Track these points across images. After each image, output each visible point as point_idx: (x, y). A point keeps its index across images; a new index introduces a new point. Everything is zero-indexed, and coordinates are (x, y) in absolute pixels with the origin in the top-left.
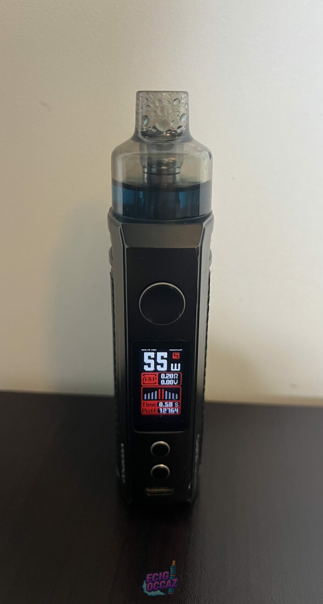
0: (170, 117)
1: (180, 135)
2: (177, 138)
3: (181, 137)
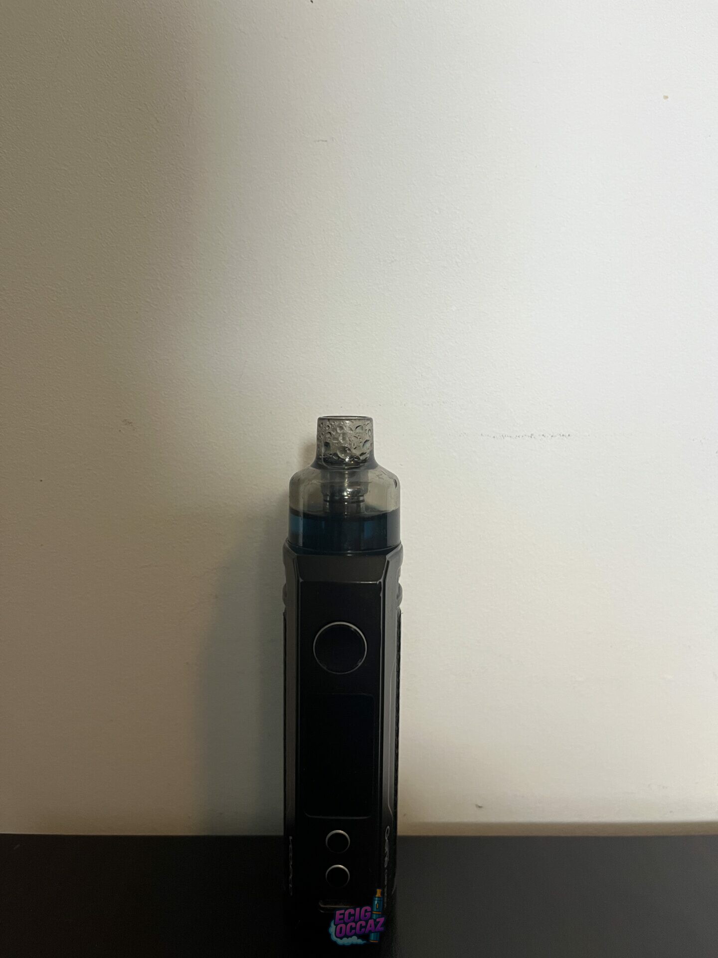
0: (352, 445)
1: (365, 461)
2: (361, 466)
3: (366, 464)
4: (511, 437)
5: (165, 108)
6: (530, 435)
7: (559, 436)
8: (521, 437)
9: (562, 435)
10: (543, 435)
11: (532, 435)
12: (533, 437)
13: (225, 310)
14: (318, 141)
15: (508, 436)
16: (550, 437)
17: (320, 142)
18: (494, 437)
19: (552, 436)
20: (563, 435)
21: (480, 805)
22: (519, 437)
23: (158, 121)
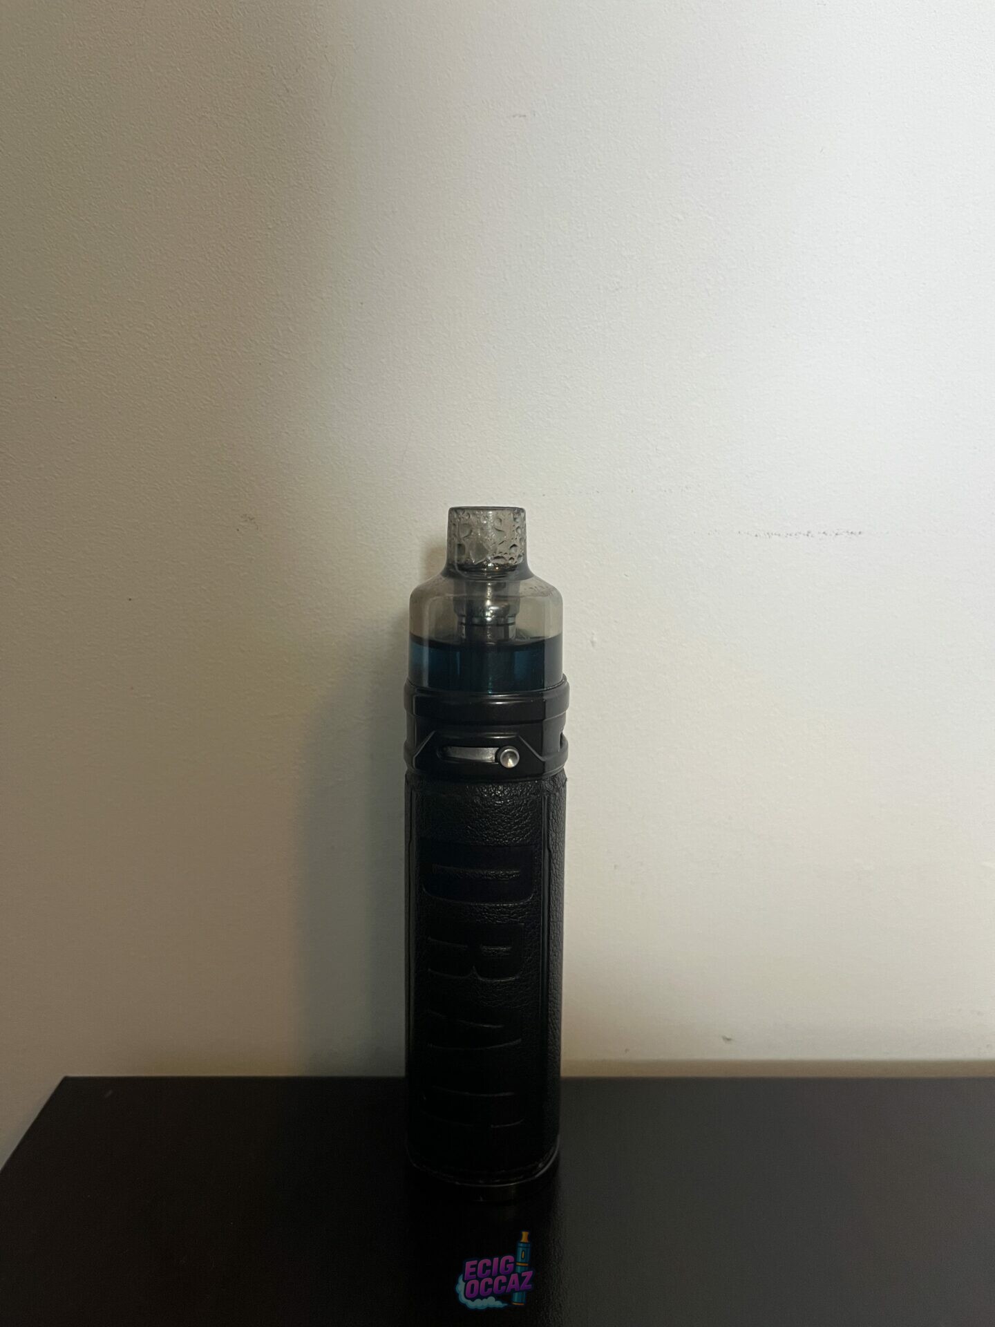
4: (779, 535)
5: (297, 71)
6: (806, 533)
7: (846, 534)
8: (793, 535)
9: (850, 531)
10: (824, 533)
11: (809, 532)
12: (810, 535)
13: (383, 358)
14: (514, 116)
15: (775, 534)
16: (834, 535)
17: (517, 117)
18: (756, 536)
19: (837, 534)
20: (852, 533)
21: (728, 1037)
22: (790, 535)
23: (288, 91)
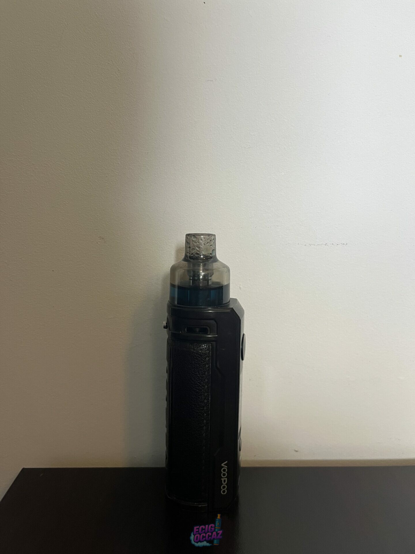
5: (122, 63)
6: (325, 244)
7: (341, 245)
8: (320, 245)
9: (343, 244)
10: (332, 244)
12: (327, 245)
13: (156, 175)
14: (208, 81)
15: (313, 245)
17: (209, 81)
18: (305, 245)
19: (337, 245)
21: (296, 450)
23: (119, 70)
